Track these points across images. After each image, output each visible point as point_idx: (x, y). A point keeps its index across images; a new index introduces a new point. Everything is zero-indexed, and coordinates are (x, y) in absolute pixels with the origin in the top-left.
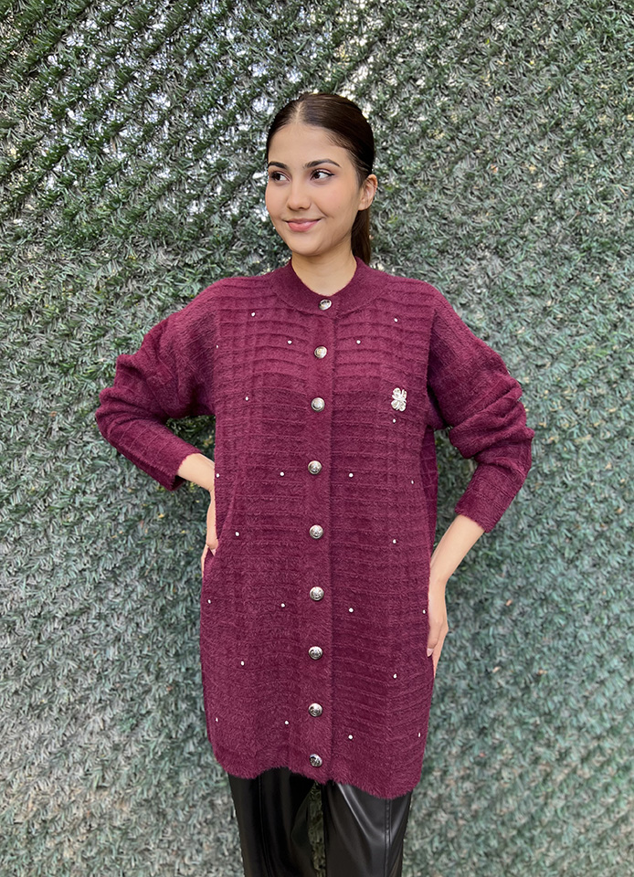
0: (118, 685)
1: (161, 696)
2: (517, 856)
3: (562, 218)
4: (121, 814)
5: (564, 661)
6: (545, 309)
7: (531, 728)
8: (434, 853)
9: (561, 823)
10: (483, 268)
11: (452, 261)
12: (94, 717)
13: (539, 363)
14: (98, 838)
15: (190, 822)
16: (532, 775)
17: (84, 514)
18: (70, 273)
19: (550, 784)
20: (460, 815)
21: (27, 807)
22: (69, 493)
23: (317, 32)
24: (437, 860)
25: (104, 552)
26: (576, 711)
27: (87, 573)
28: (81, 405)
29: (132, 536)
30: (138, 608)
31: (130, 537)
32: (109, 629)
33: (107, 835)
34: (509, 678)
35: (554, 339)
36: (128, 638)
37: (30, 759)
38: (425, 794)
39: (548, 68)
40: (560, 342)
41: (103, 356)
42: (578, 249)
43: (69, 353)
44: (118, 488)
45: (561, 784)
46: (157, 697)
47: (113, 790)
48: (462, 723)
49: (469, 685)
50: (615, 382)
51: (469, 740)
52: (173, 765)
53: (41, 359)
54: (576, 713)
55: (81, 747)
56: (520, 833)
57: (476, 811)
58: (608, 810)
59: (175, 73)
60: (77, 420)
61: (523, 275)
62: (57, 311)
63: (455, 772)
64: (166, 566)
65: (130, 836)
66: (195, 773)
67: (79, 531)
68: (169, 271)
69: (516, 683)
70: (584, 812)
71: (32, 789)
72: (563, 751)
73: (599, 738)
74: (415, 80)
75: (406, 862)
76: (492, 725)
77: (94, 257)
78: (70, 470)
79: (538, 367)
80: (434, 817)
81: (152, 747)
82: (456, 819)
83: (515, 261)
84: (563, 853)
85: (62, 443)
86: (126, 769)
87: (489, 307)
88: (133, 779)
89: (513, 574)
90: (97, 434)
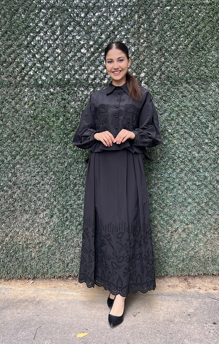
90: (42, 135)
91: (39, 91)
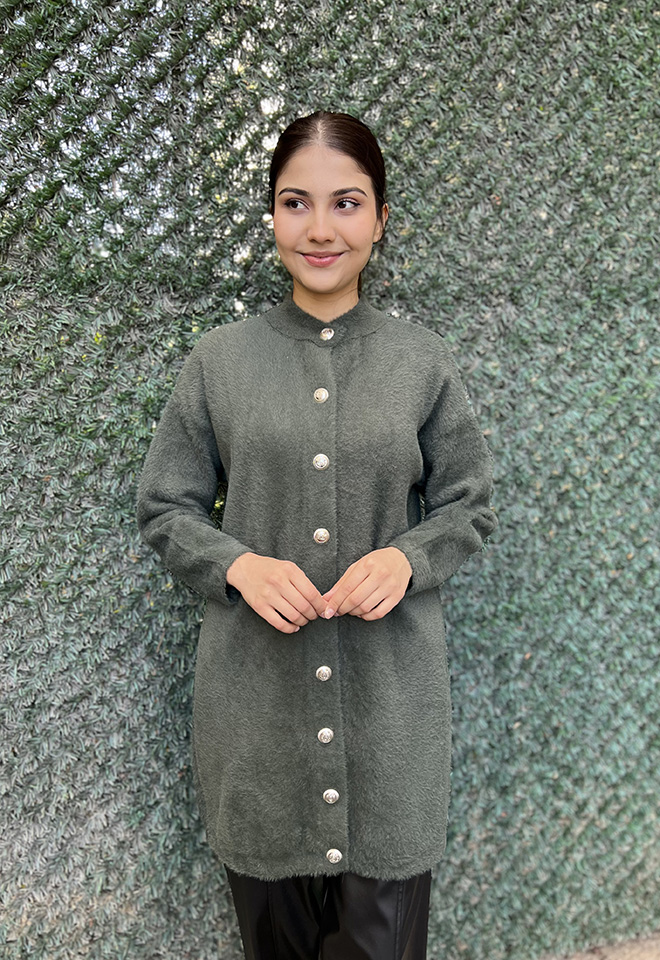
0: (122, 776)
1: (172, 783)
2: (540, 916)
3: (572, 266)
4: (127, 918)
5: (581, 712)
6: (558, 356)
7: (551, 782)
8: (458, 922)
9: (580, 876)
10: (497, 316)
11: (467, 309)
12: (95, 814)
13: (554, 410)
14: (102, 947)
15: (205, 919)
16: (552, 829)
17: (84, 588)
18: (66, 322)
19: (569, 837)
20: (483, 880)
21: (21, 923)
22: (67, 565)
23: (330, 68)
24: (461, 929)
25: (106, 629)
26: (592, 761)
27: (87, 655)
28: (78, 468)
29: (138, 610)
30: (144, 689)
31: (135, 611)
32: (113, 715)
33: (112, 944)
34: (528, 733)
35: (567, 386)
36: (134, 722)
37: (23, 869)
38: (449, 862)
39: (557, 115)
40: (573, 390)
41: (103, 413)
42: (588, 296)
43: (65, 410)
44: (122, 558)
45: (580, 837)
46: (167, 785)
47: (118, 893)
48: (483, 783)
49: (490, 744)
50: (625, 429)
51: (490, 801)
52: (185, 858)
53: (34, 419)
54: (593, 763)
55: (81, 849)
56: (542, 891)
57: (499, 874)
58: (625, 859)
59: (181, 106)
60: (77, 484)
61: (537, 322)
62: (53, 364)
63: (478, 835)
64: (175, 641)
65: (138, 941)
66: (208, 864)
67: (79, 608)
68: (176, 319)
69: (536, 738)
70: (602, 863)
71: (26, 902)
72: (581, 803)
73: (615, 786)
74: (430, 123)
75: (431, 936)
76: (513, 783)
77: (92, 304)
78: (68, 540)
79: (552, 415)
80: (458, 884)
81: (162, 842)
82: (479, 884)
83: (530, 309)
84: (583, 907)
85: (58, 511)
86: (133, 868)
87: (505, 355)
88: (141, 878)
89: (531, 625)
90: (97, 499)
91: (78, 309)
